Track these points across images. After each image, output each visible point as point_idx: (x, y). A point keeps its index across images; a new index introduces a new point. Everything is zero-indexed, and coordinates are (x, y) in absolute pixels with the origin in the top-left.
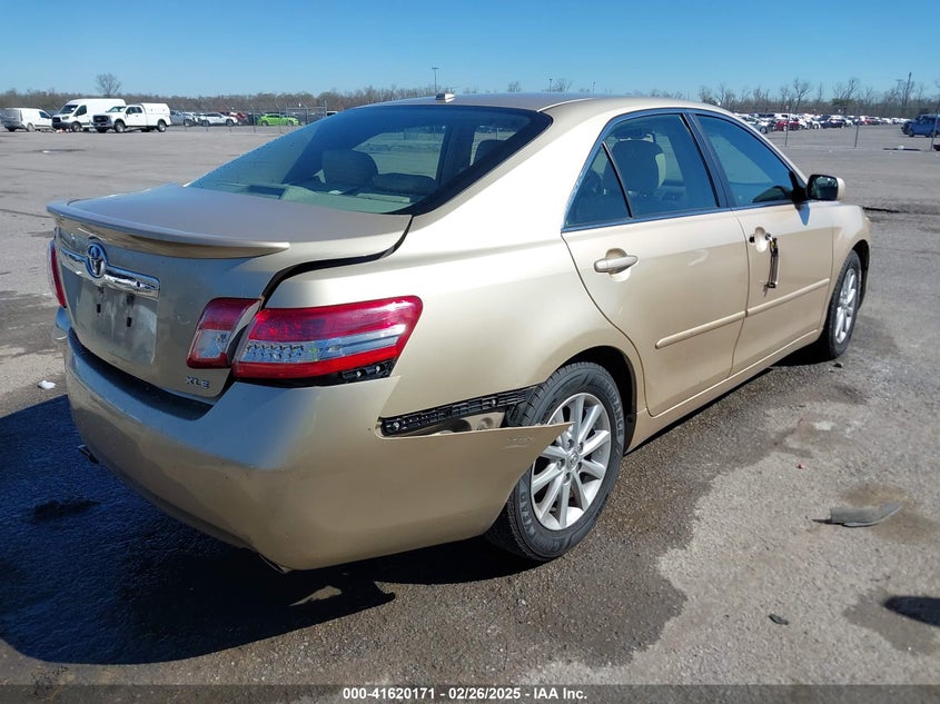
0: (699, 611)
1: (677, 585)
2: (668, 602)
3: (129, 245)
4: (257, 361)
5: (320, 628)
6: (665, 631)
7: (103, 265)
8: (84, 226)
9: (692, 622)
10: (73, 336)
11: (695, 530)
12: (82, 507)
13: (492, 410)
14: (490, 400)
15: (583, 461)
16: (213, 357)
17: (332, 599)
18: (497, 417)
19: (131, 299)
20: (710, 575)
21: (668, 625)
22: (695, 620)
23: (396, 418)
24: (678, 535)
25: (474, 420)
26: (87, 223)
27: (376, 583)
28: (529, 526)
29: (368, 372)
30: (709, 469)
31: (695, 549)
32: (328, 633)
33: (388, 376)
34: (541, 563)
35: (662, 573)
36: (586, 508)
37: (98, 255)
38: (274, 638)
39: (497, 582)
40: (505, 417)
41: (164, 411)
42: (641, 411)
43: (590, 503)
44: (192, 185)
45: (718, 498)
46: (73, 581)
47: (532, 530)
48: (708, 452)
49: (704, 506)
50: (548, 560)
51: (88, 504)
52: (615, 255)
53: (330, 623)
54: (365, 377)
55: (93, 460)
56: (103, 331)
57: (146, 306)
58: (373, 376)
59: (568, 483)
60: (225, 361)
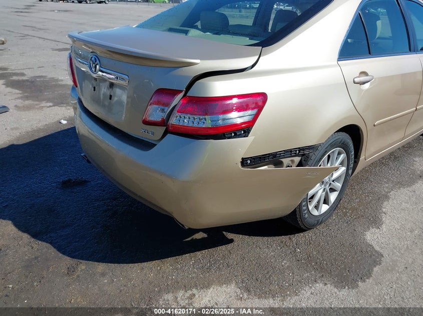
0: (391, 264)
1: (377, 248)
2: (374, 258)
3: (108, 56)
4: (181, 124)
5: (199, 254)
6: (374, 273)
7: (98, 67)
8: (85, 45)
9: (388, 269)
10: (80, 102)
11: (384, 219)
12: (82, 183)
13: (296, 155)
14: (296, 151)
15: (332, 182)
16: (158, 120)
17: (203, 239)
18: (297, 159)
19: (112, 85)
20: (394, 244)
21: (376, 269)
22: (389, 268)
23: (249, 158)
24: (376, 222)
25: (286, 161)
26: (86, 43)
27: (224, 232)
28: (306, 214)
29: (238, 134)
30: (387, 188)
31: (385, 230)
32: (203, 258)
33: (247, 136)
34: (305, 231)
35: (368, 241)
36: (330, 205)
37: (95, 61)
38: (177, 257)
39: (284, 238)
40: (301, 159)
41: (130, 145)
42: (362, 158)
43: (332, 203)
44: (137, 27)
45: (394, 203)
46: (81, 219)
47: (307, 216)
48: (386, 178)
49: (387, 207)
50: (309, 229)
51: (86, 182)
52: (363, 75)
53: (203, 252)
54: (236, 136)
55: (88, 161)
56: (96, 100)
57: (120, 89)
58: (240, 136)
59: (324, 193)
60: (164, 123)
